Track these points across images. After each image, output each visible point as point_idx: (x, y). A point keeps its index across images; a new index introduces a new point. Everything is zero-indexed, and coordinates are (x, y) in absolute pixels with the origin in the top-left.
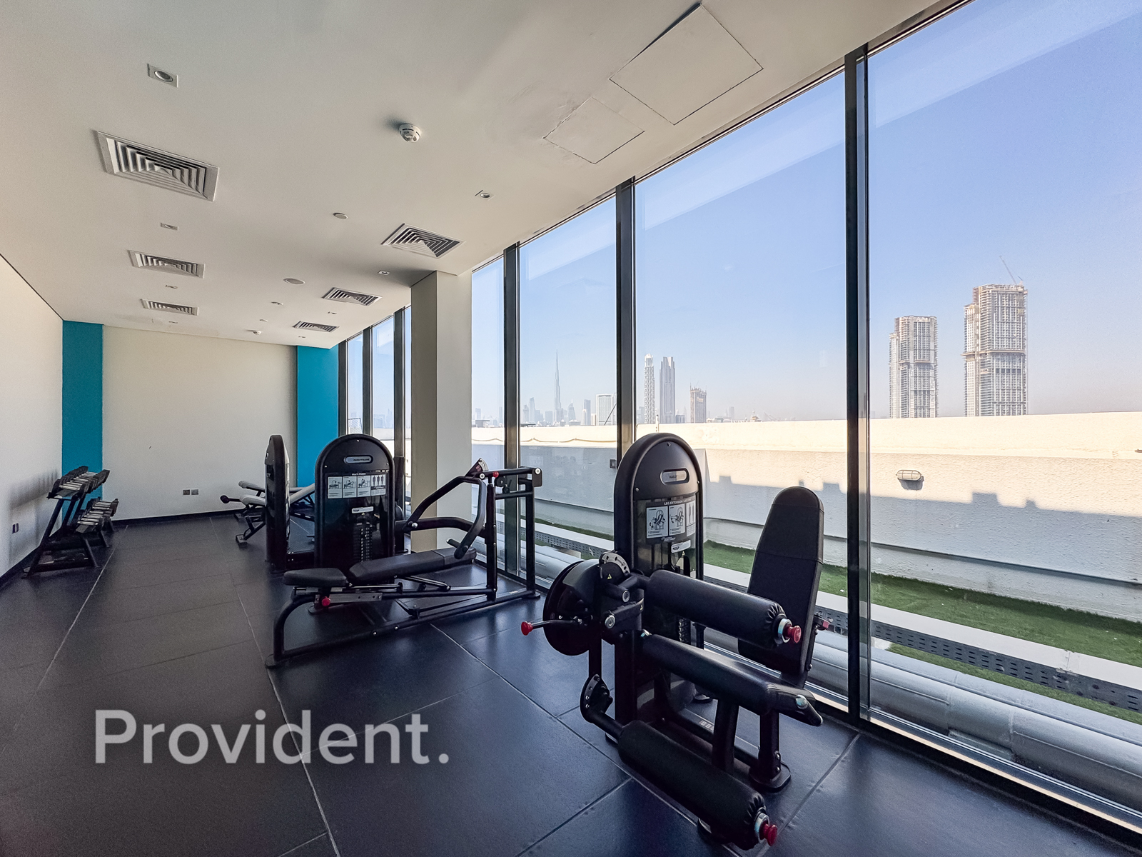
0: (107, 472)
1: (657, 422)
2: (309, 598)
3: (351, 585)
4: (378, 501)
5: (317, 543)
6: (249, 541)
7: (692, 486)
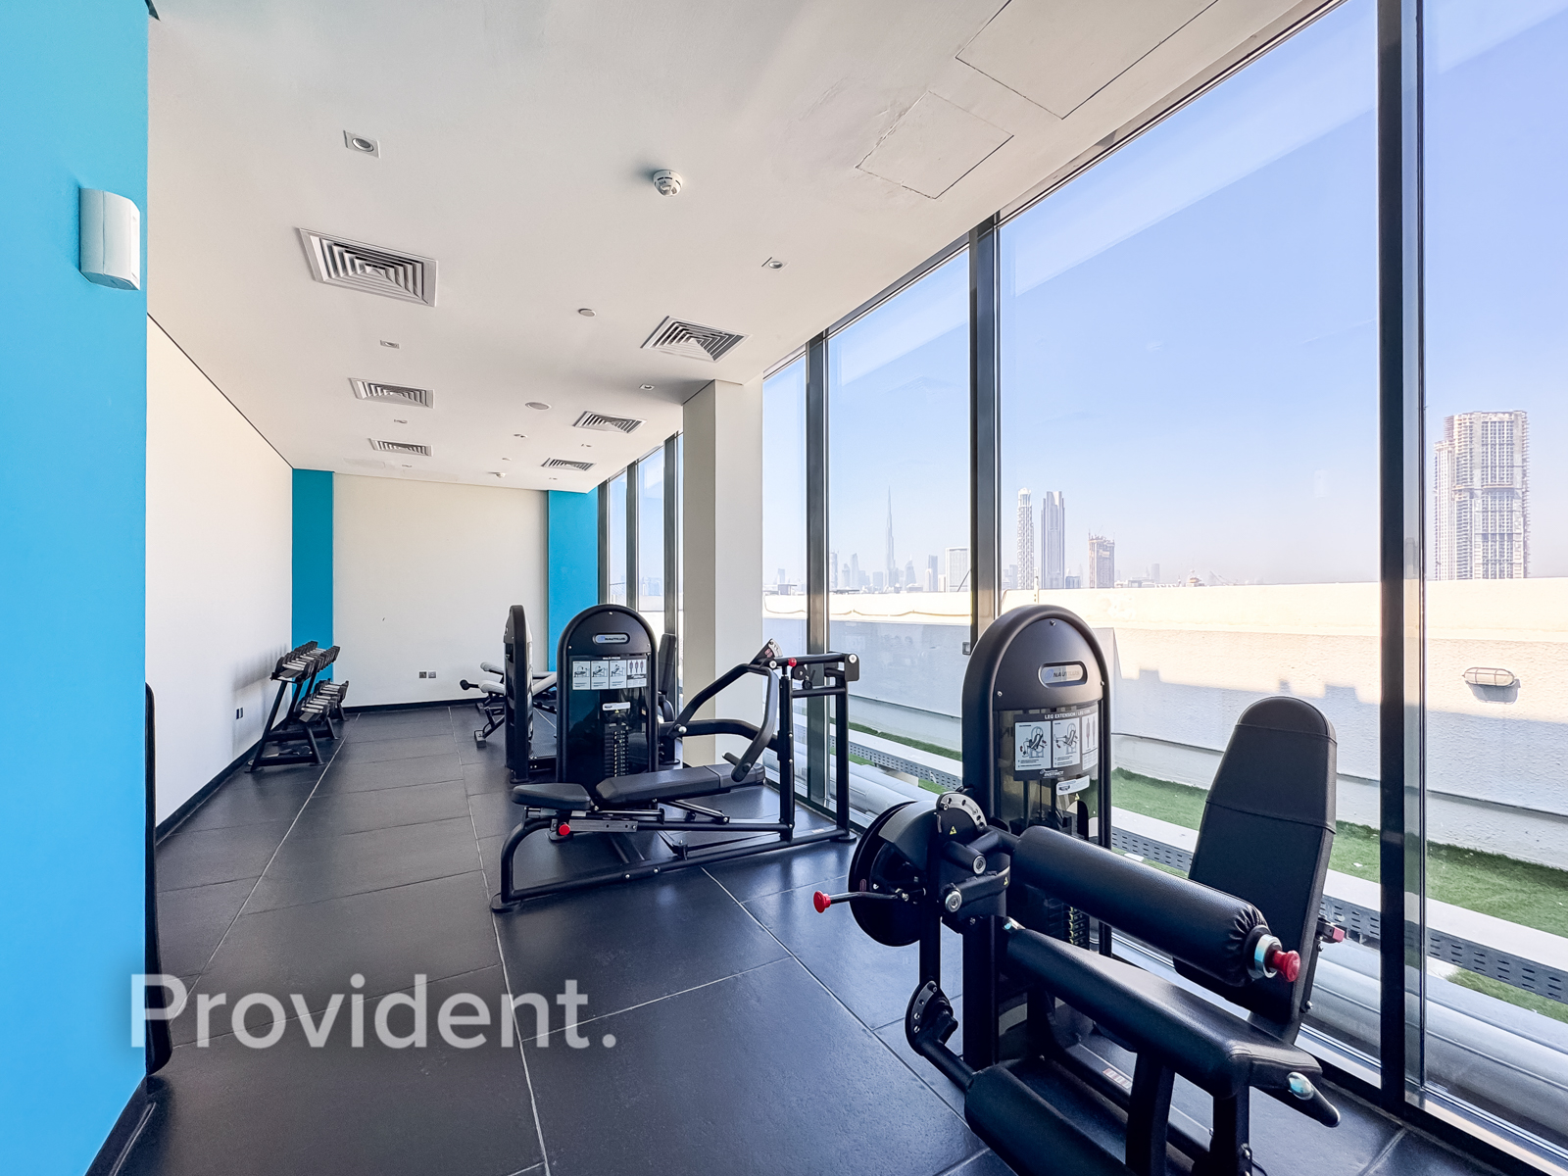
0: (337, 649)
1: (1036, 587)
2: (545, 823)
3: (596, 808)
4: (636, 695)
5: (560, 746)
6: (488, 739)
7: (1093, 690)
